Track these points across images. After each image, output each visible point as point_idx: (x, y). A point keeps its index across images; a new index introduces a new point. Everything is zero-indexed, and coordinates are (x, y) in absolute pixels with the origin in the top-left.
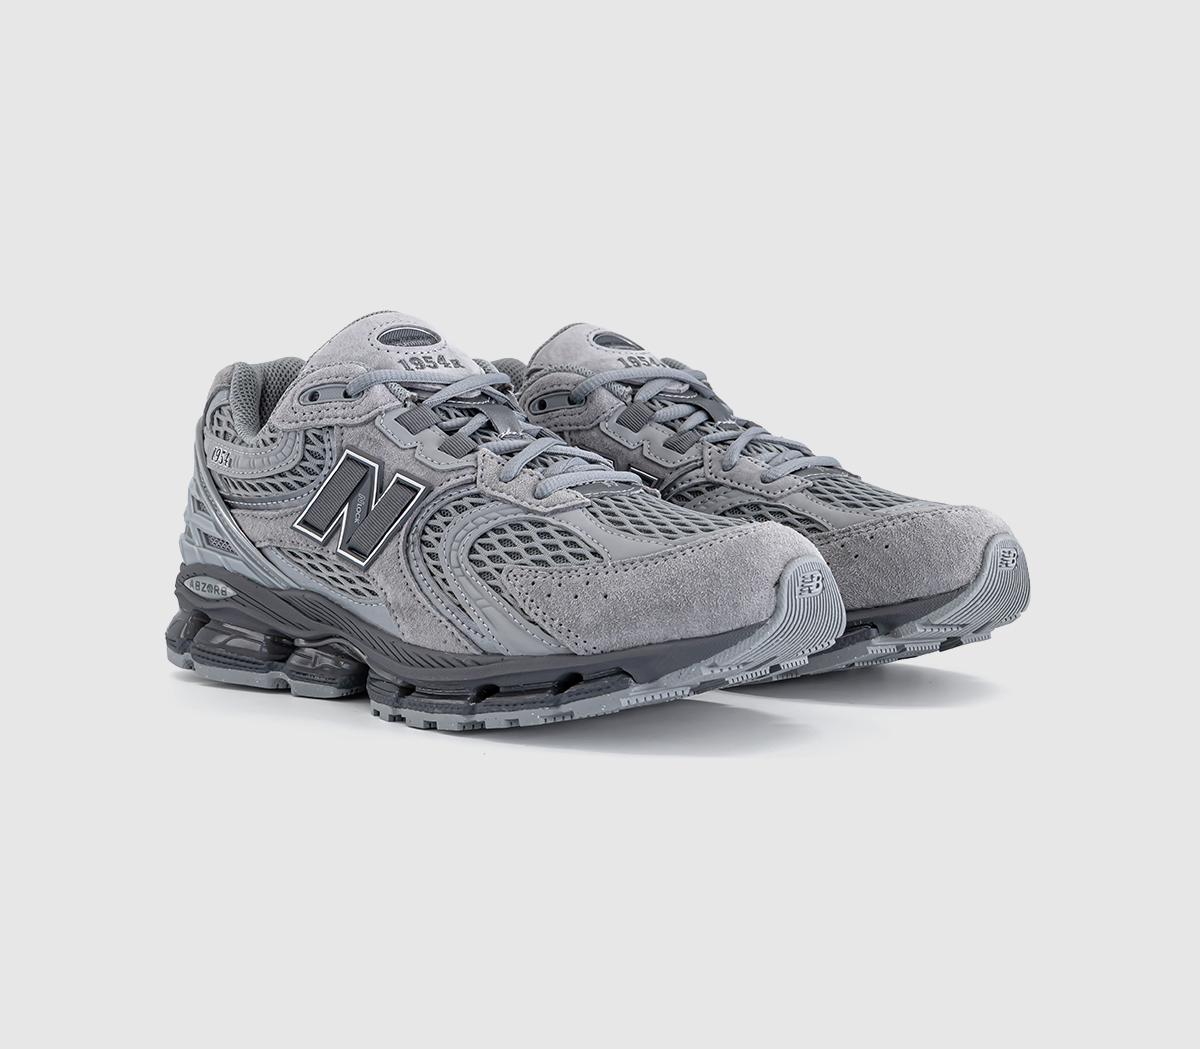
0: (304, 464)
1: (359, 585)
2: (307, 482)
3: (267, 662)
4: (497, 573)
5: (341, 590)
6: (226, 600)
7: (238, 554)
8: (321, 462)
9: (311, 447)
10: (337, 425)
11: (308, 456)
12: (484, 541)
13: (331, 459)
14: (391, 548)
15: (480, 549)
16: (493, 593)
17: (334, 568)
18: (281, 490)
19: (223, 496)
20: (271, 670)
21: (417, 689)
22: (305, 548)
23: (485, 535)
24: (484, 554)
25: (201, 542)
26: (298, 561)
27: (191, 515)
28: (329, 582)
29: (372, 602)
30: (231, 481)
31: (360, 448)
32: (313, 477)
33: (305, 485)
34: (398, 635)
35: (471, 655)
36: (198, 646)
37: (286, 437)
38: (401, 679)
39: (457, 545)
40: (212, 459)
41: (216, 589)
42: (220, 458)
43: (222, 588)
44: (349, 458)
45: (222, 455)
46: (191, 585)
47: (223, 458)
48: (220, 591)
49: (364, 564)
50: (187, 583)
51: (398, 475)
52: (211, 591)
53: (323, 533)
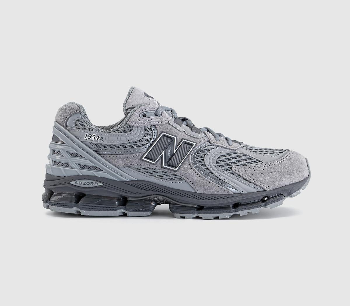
0: (145, 138)
1: (173, 177)
2: (145, 144)
3: (118, 207)
4: (230, 169)
5: (162, 179)
6: (97, 187)
7: (104, 171)
8: (151, 137)
9: (147, 132)
10: (157, 124)
11: (146, 135)
12: (220, 159)
13: (155, 136)
14: (186, 164)
15: (220, 162)
16: (231, 175)
17: (159, 172)
18: (133, 147)
19: (95, 151)
20: (119, 209)
21: (205, 207)
22: (144, 166)
23: (219, 158)
24: (222, 164)
25: (78, 168)
26: (139, 171)
27: (69, 158)
28: (156, 177)
29: (179, 182)
30: (102, 145)
31: (168, 132)
32: (147, 142)
33: (144, 145)
34: (193, 191)
35: (230, 194)
36: (84, 204)
37: (137, 129)
38: (197, 205)
39: (211, 161)
40: (86, 138)
41: (92, 183)
42: (92, 137)
43: (95, 183)
44: (164, 135)
45: (94, 136)
46: (75, 183)
47: (94, 137)
48: (94, 184)
49: (176, 170)
50: (73, 183)
51: (184, 140)
52: (89, 184)
53: (155, 161)
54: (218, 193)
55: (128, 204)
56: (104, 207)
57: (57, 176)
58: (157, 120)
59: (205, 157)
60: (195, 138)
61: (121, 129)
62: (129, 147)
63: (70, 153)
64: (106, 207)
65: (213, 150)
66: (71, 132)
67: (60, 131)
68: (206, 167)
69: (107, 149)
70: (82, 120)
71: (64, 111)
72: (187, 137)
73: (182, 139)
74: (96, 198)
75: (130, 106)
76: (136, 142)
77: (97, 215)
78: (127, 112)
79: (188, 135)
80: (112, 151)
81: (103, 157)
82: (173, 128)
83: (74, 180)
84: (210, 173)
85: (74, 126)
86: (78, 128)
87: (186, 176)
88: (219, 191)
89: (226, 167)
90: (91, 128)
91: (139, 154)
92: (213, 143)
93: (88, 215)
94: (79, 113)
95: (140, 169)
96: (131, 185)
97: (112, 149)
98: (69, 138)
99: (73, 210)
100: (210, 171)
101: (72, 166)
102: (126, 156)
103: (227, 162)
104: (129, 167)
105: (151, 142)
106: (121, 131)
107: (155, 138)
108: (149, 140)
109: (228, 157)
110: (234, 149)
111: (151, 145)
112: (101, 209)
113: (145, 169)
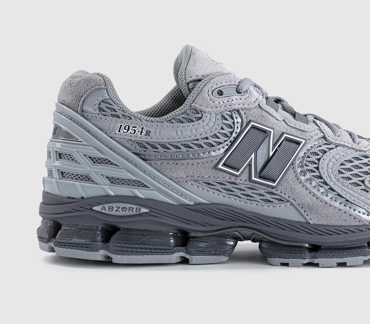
1: (268, 197)
2: (222, 141)
3: (175, 248)
4: (361, 183)
5: (250, 200)
6: (140, 215)
7: (151, 188)
8: (232, 130)
9: (225, 122)
10: (241, 108)
11: (224, 127)
12: (343, 167)
13: (238, 128)
14: (291, 175)
15: (343, 171)
16: (364, 193)
17: (246, 189)
18: (203, 147)
19: (136, 154)
20: (176, 252)
21: (322, 247)
22: (220, 180)
23: (342, 164)
24: (348, 174)
25: (107, 183)
26: (212, 187)
27: (90, 167)
28: (240, 197)
29: (279, 205)
30: (148, 144)
31: (259, 121)
32: (226, 139)
33: (221, 143)
34: (302, 220)
35: (364, 225)
36: (118, 245)
37: (209, 116)
38: (309, 244)
39: (330, 170)
40: (119, 131)
41: (131, 209)
42: (130, 131)
43: (136, 208)
44: (253, 127)
45: (133, 129)
46: (102, 209)
47: (135, 131)
48: (134, 210)
49: (275, 185)
50: (97, 208)
51: (285, 135)
52: (126, 211)
53: (238, 170)
54: (344, 224)
55: (191, 243)
56: (151, 249)
57: (68, 197)
58: (242, 101)
59: (321, 163)
60: (302, 131)
61: (182, 115)
62: (196, 148)
63: (90, 157)
64: (156, 249)
65: (332, 151)
66: (91, 121)
67: (71, 119)
68: (322, 181)
69: (157, 150)
70: (110, 102)
71: (78, 84)
72: (290, 130)
73: (283, 134)
74: (137, 235)
75: (194, 78)
76: (207, 138)
77: (140, 263)
78: (188, 88)
79: (291, 127)
80: (166, 154)
81: (150, 164)
82: (267, 115)
83: (98, 204)
84: (329, 190)
85: (97, 111)
86: (103, 115)
87: (291, 195)
88: (346, 220)
89: (355, 180)
90: (128, 116)
91: (212, 159)
92: (330, 139)
93: (125, 262)
94: (104, 88)
95: (214, 183)
96: (197, 212)
97: (165, 150)
98: (88, 132)
99: (100, 255)
100: (330, 186)
101: (95, 180)
102: (191, 162)
103: (356, 171)
104: (194, 181)
105: (232, 139)
106: (182, 119)
107: (238, 131)
108: (229, 135)
109: (356, 163)
110: (364, 149)
111: (233, 143)
112: (147, 252)
113: (222, 184)
